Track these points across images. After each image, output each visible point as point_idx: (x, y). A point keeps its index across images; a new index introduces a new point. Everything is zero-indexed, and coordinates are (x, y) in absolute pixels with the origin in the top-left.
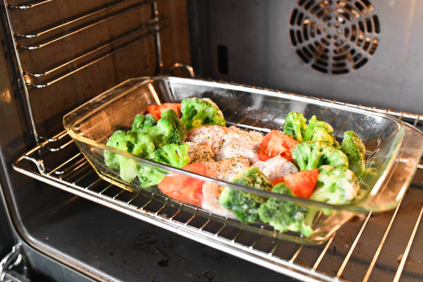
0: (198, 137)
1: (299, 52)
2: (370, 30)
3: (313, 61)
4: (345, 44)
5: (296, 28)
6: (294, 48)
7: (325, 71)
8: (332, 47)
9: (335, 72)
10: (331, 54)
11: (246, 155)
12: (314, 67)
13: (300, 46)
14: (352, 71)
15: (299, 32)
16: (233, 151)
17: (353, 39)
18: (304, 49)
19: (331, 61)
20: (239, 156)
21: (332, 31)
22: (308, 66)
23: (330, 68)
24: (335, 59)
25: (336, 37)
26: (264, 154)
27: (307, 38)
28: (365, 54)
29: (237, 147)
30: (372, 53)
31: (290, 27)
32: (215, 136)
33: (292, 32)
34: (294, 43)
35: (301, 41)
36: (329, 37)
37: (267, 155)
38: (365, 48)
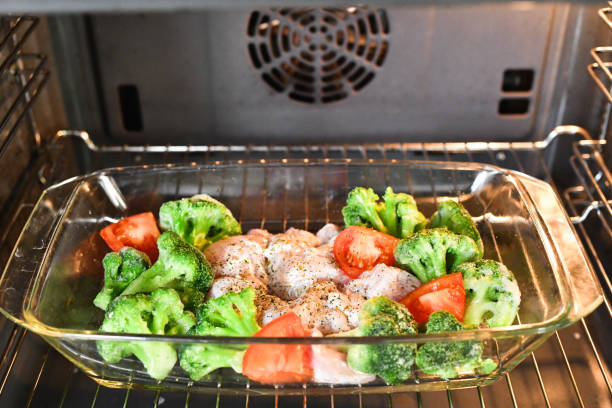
0: (230, 267)
1: (266, 77)
2: (375, 31)
3: (290, 89)
4: (339, 55)
5: (258, 40)
6: (258, 72)
7: (310, 100)
8: (319, 63)
9: (326, 100)
10: (319, 74)
11: (324, 276)
12: (293, 96)
13: (267, 68)
14: (353, 93)
15: (263, 47)
16: (304, 276)
17: (350, 46)
18: (275, 71)
19: (319, 84)
20: (315, 280)
21: (319, 38)
22: (284, 96)
23: (318, 94)
24: (325, 79)
25: (324, 48)
26: (351, 266)
27: (277, 54)
28: (370, 66)
29: (306, 267)
30: (380, 63)
31: (249, 40)
32: (254, 256)
33: (252, 47)
34: (257, 64)
35: (267, 59)
36: (313, 48)
37: (357, 267)
38: (370, 58)
